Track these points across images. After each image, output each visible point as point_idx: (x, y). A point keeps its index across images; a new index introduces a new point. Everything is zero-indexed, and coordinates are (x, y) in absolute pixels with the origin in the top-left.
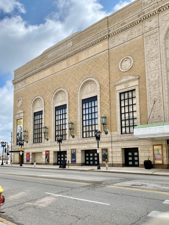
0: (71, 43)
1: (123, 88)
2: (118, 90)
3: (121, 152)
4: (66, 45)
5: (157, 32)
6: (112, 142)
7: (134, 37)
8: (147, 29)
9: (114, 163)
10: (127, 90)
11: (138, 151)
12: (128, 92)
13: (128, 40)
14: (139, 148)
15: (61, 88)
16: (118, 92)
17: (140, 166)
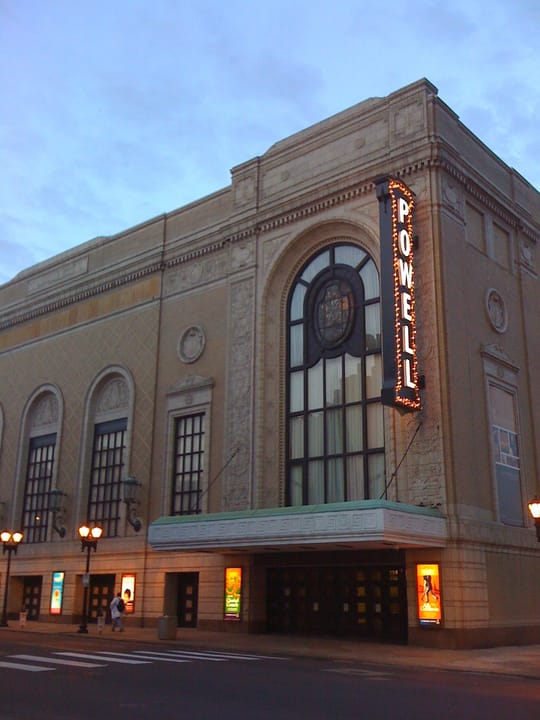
0: (84, 264)
1: (181, 406)
2: (172, 411)
3: (163, 585)
4: (71, 265)
5: (252, 277)
6: (146, 553)
7: (213, 278)
8: (236, 265)
9: (147, 615)
10: (188, 412)
11: (198, 582)
12: (193, 416)
13: (201, 283)
14: (200, 574)
15: (49, 384)
16: (171, 414)
17: (198, 625)
